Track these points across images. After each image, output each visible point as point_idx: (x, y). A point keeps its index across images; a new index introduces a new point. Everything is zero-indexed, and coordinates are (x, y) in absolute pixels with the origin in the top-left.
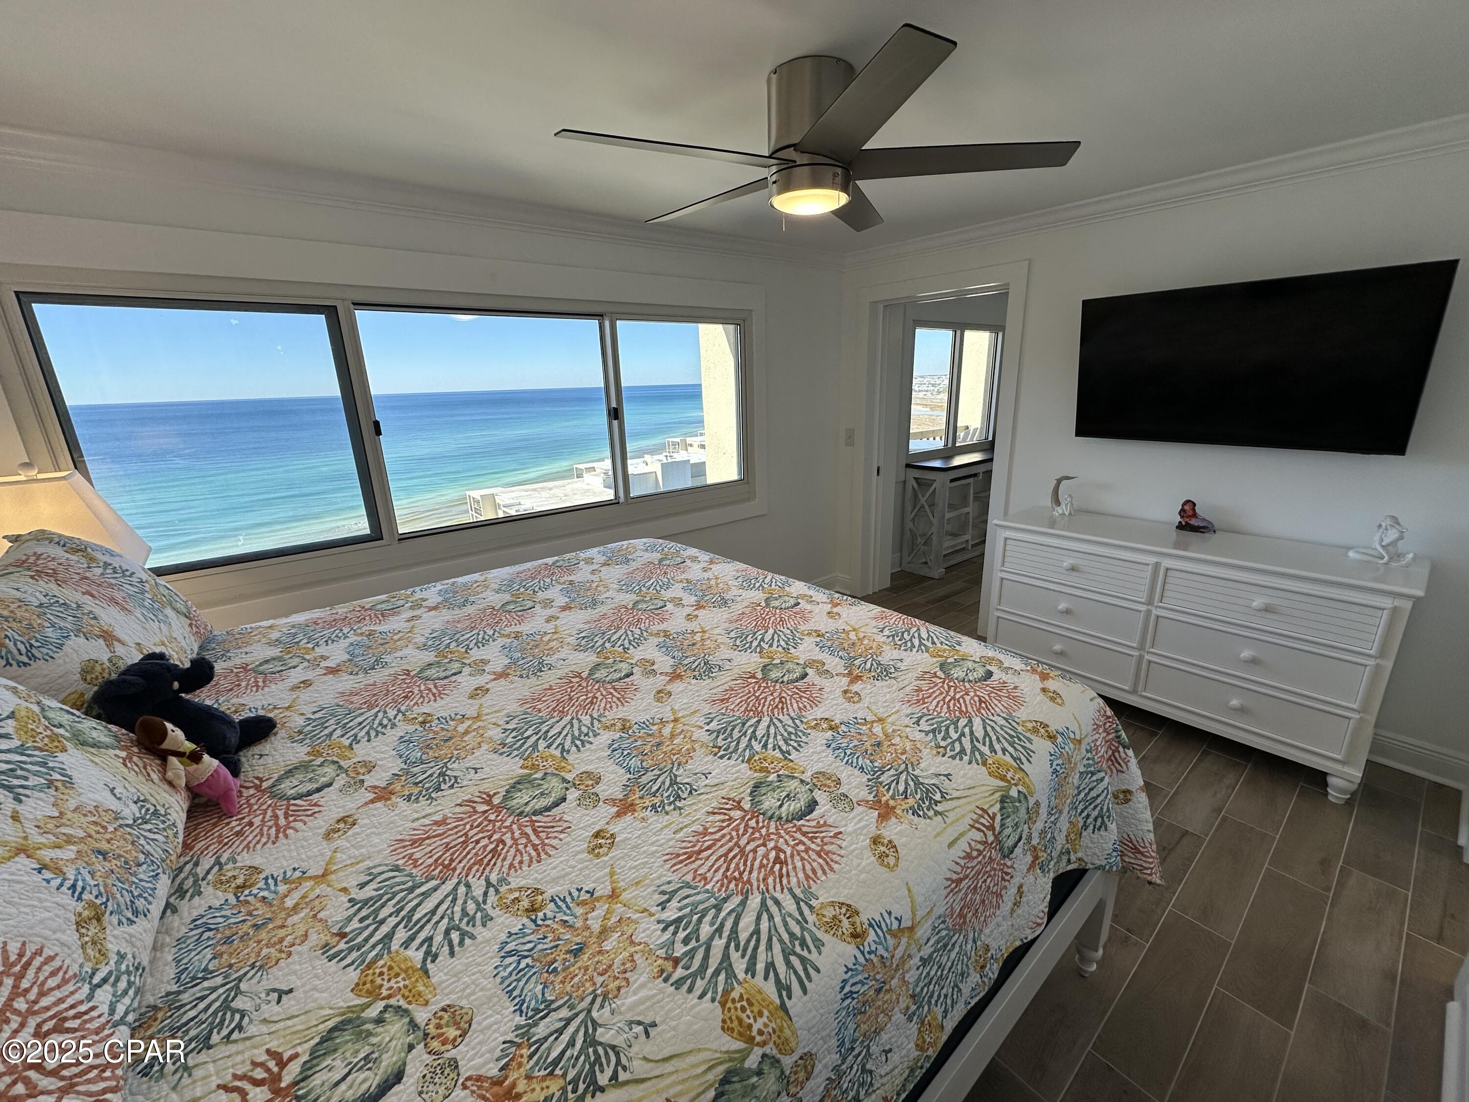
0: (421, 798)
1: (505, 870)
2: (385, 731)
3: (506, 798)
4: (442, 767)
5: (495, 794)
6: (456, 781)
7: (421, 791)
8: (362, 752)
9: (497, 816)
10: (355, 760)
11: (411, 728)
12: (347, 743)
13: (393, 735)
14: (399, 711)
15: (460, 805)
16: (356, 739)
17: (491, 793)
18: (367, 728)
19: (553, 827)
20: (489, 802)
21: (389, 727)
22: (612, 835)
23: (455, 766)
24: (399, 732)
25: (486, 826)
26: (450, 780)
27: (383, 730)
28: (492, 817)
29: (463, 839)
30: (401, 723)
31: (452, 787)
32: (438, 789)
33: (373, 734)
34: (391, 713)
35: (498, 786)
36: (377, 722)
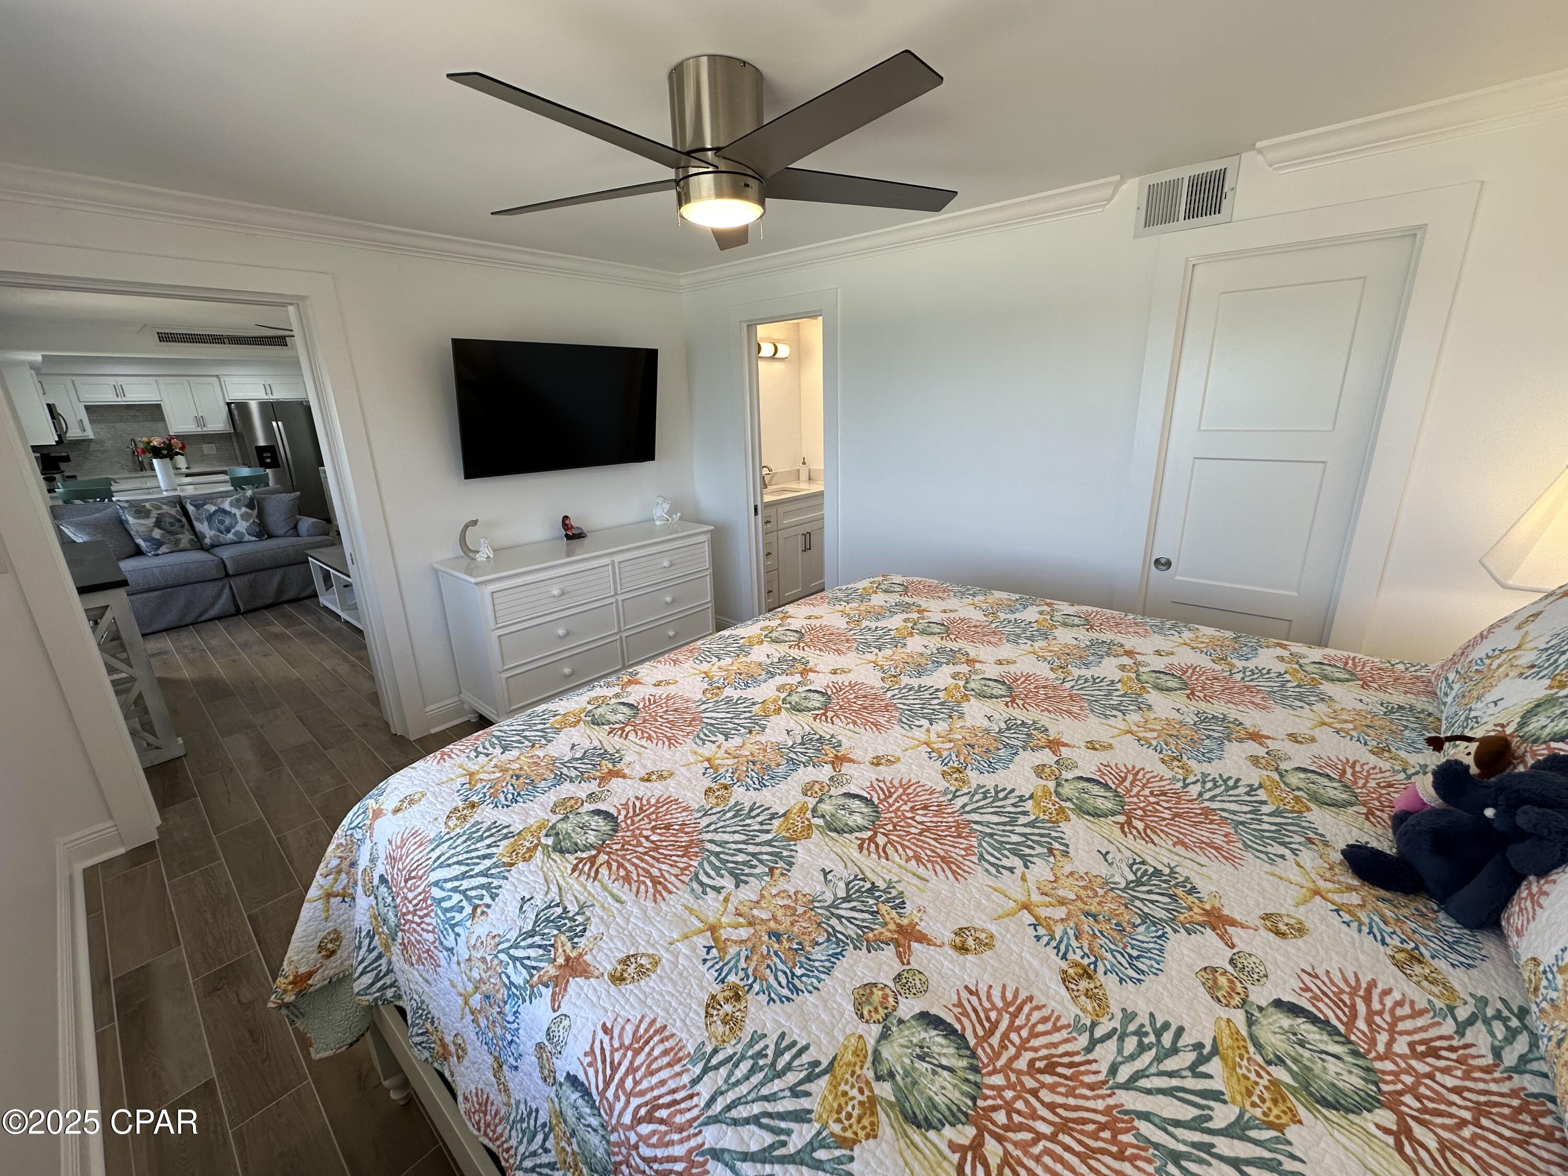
0: (1181, 879)
1: (1064, 1034)
2: (1217, 776)
3: (1113, 813)
4: (1132, 889)
5: (1117, 823)
6: (1135, 863)
7: (1176, 886)
8: (1253, 776)
9: (1135, 809)
10: (1265, 772)
11: (1192, 764)
12: (1261, 792)
13: (1213, 769)
14: (1186, 786)
15: (1153, 842)
16: (1251, 790)
17: (1119, 826)
18: (1231, 792)
19: (975, 1010)
20: (1129, 823)
21: (1210, 778)
22: (956, 934)
23: (1117, 878)
24: (1206, 767)
25: (1150, 811)
26: (1138, 869)
27: (1218, 779)
28: (1139, 812)
29: (1177, 819)
30: (1196, 772)
31: (1143, 863)
32: (1157, 873)
33: (1231, 783)
34: (1195, 790)
35: (1109, 827)
36: (1218, 791)
